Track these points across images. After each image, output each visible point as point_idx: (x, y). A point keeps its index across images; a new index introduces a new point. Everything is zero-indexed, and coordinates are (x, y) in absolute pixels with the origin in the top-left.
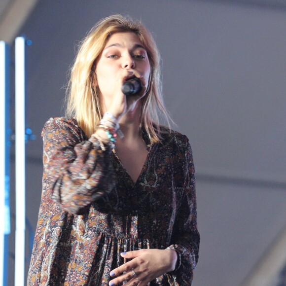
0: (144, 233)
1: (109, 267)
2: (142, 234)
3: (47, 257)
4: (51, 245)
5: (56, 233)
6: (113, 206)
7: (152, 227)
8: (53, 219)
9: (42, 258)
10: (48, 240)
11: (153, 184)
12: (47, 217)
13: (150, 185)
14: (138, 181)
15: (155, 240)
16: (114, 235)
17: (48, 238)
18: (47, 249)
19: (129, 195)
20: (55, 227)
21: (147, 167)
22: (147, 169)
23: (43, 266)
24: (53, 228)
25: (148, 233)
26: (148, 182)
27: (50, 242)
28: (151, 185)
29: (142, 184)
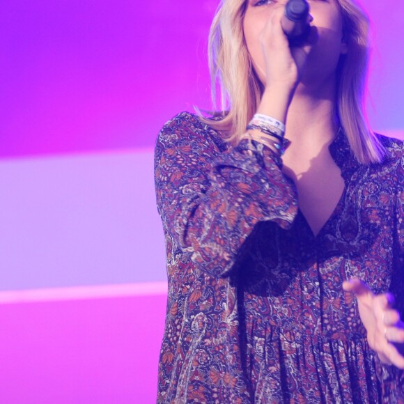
0: (334, 329)
1: (275, 379)
2: (331, 330)
3: (185, 371)
4: (190, 349)
5: (197, 324)
6: (270, 268)
7: (349, 319)
8: (191, 299)
9: (178, 374)
10: (185, 339)
11: (353, 240)
12: (182, 297)
13: (345, 241)
14: (324, 231)
15: (356, 344)
16: (276, 322)
17: (185, 336)
18: (184, 357)
19: (303, 254)
20: (195, 313)
21: (344, 206)
22: (343, 210)
23: (178, 389)
24: (192, 317)
25: (340, 329)
26: (342, 233)
27: (189, 343)
28: (348, 242)
29: (330, 237)
